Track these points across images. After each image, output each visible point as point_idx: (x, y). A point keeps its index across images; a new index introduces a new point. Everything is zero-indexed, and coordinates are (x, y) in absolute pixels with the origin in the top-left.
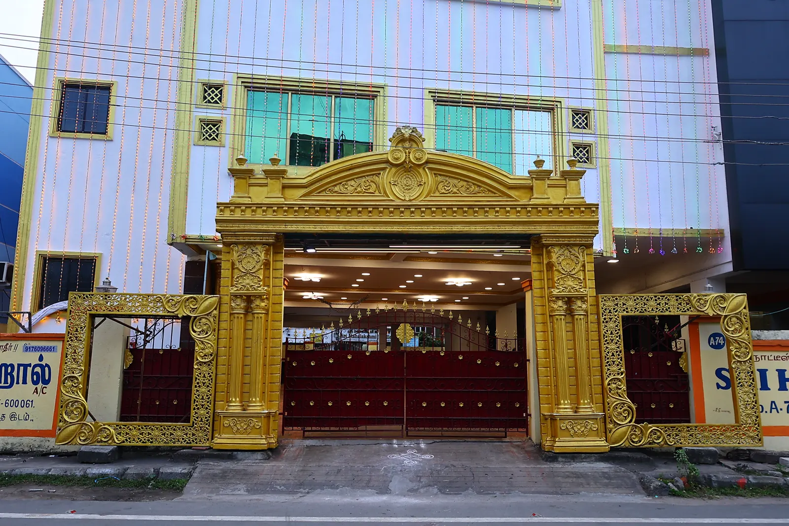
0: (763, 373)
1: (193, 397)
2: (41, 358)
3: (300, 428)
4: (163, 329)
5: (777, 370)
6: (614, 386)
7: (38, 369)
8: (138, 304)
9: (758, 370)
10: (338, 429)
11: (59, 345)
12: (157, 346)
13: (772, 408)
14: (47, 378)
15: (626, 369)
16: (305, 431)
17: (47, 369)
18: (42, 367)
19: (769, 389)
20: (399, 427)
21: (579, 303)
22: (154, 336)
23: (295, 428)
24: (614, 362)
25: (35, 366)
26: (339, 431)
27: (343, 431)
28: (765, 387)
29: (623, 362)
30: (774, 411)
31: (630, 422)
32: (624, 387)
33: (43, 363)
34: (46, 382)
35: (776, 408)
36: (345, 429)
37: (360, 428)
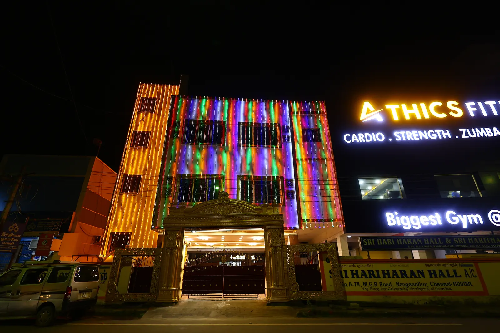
0: (346, 271)
1: (151, 284)
2: (105, 271)
3: (187, 295)
4: (145, 260)
5: (350, 270)
6: (291, 277)
7: (103, 275)
8: (143, 251)
9: (344, 270)
10: (200, 295)
11: (111, 266)
12: (143, 266)
13: (350, 285)
14: (106, 278)
15: (295, 271)
16: (189, 296)
17: (106, 274)
18: (105, 274)
19: (348, 278)
20: (221, 294)
21: (279, 248)
22: (142, 262)
23: (186, 295)
24: (291, 268)
25: (103, 273)
26: (201, 296)
27: (202, 295)
28: (347, 277)
29: (294, 269)
30: (351, 286)
31: (297, 290)
32: (295, 278)
33: (105, 272)
34: (105, 279)
35: (351, 285)
36: (203, 295)
37: (208, 295)
